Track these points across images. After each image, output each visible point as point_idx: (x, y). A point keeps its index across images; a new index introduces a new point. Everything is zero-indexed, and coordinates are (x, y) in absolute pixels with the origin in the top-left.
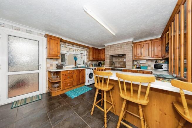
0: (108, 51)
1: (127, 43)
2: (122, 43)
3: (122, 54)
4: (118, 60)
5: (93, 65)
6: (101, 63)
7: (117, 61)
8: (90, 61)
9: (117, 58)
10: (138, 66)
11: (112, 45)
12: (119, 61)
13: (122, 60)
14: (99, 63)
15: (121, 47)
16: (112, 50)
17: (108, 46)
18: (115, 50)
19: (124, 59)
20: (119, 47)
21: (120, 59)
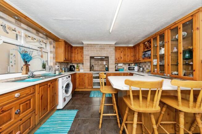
0: (88, 51)
1: (110, 46)
2: (105, 44)
3: (105, 56)
4: (98, 62)
5: (63, 69)
6: (74, 66)
7: (96, 64)
8: (58, 64)
9: (97, 61)
10: (117, 69)
11: (94, 44)
12: (99, 64)
13: (101, 62)
14: (71, 66)
15: (104, 49)
16: (94, 51)
17: (88, 44)
18: (97, 51)
19: (103, 62)
20: (102, 49)
21: (100, 62)
